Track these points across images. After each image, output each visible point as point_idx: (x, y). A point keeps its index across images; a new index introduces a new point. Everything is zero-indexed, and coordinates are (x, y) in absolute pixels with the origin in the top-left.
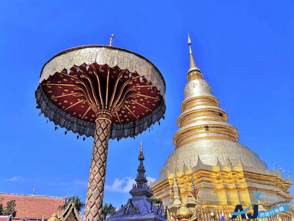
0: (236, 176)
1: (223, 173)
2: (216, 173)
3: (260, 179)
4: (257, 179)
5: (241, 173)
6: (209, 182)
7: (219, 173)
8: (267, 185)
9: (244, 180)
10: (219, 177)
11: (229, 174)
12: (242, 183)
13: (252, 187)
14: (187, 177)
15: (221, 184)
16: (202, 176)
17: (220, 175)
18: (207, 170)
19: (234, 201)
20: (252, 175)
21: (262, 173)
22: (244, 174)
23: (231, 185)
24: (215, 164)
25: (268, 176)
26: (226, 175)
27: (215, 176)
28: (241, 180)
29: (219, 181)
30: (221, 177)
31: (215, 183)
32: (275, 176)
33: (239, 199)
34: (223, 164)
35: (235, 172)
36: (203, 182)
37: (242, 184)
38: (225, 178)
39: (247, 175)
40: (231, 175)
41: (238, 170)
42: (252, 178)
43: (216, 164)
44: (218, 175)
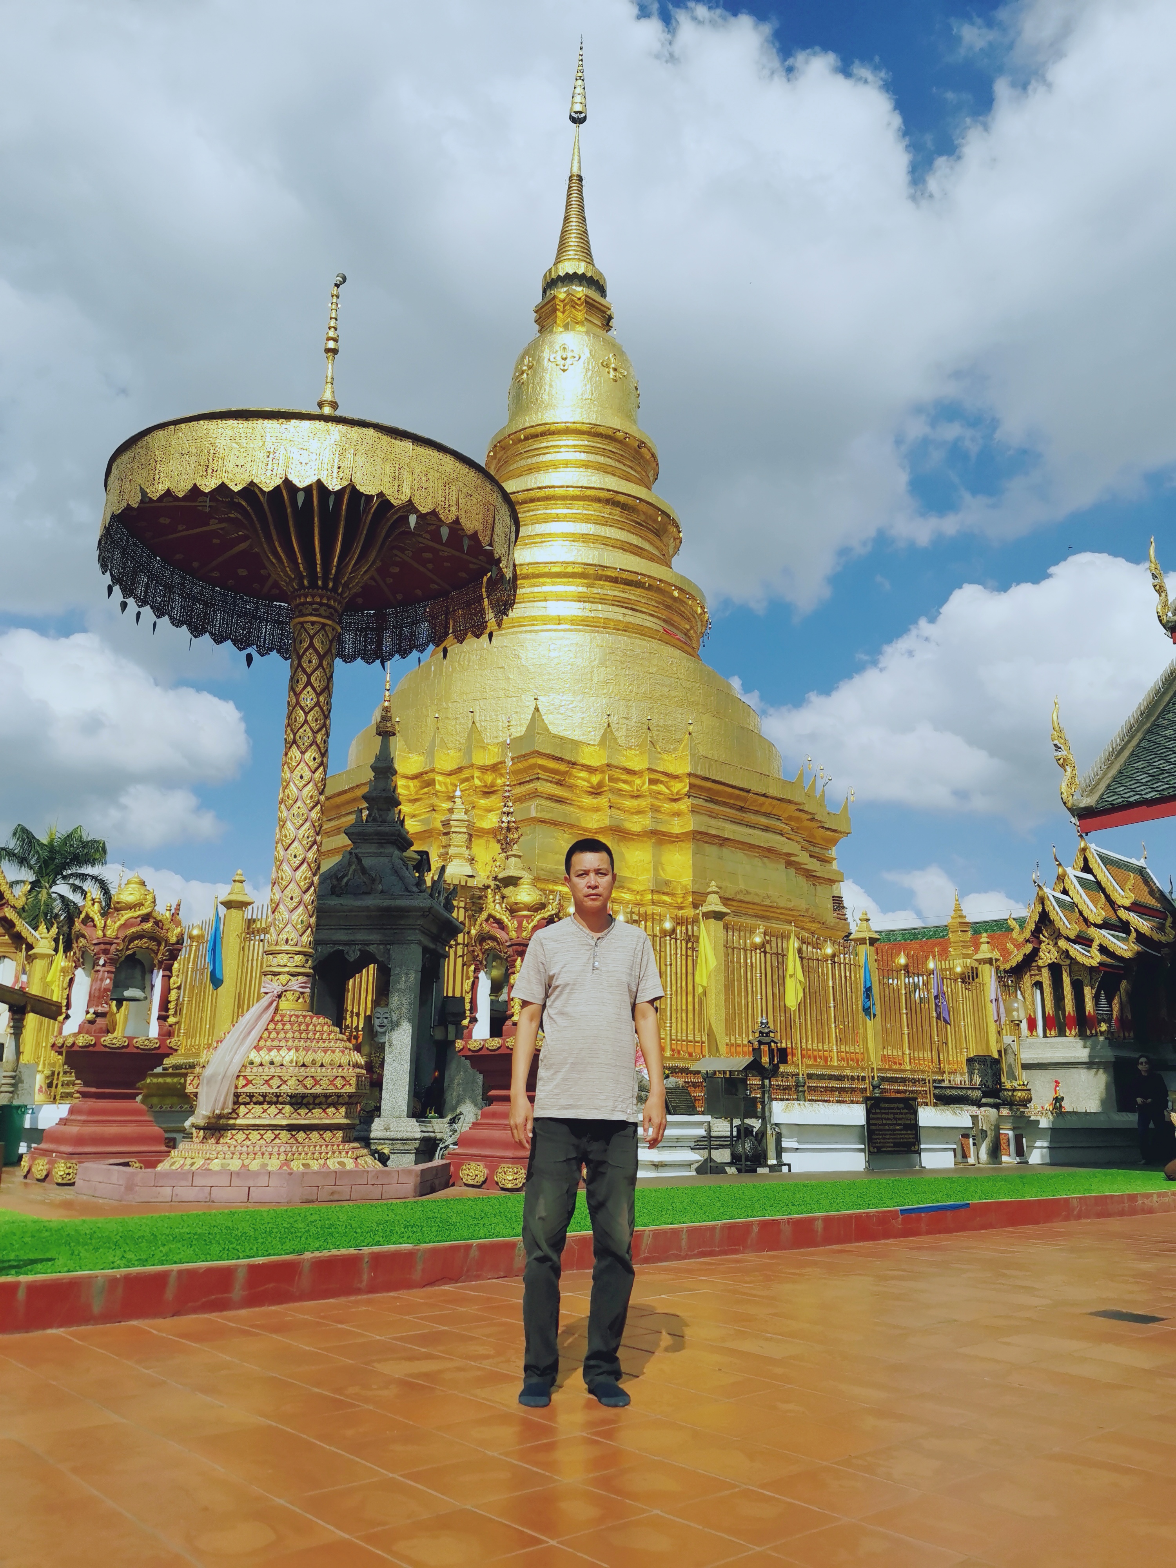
0: (661, 788)
1: (617, 774)
2: (591, 770)
3: (741, 809)
4: (732, 806)
5: (681, 782)
6: (560, 800)
7: (603, 772)
8: (763, 830)
9: (684, 805)
10: (600, 784)
11: (638, 781)
12: (678, 814)
13: (707, 834)
14: (477, 774)
15: (599, 813)
16: (538, 778)
17: (604, 778)
18: (559, 756)
19: (634, 876)
20: (718, 793)
21: (754, 788)
22: (691, 786)
23: (636, 818)
24: (594, 737)
25: (773, 798)
26: (625, 782)
27: (586, 784)
28: (676, 806)
29: (595, 801)
30: (605, 789)
31: (580, 807)
32: (796, 800)
33: (655, 869)
34: (621, 742)
35: (663, 773)
36: (538, 801)
37: (676, 821)
38: (619, 792)
39: (700, 788)
40: (643, 784)
41: (671, 770)
42: (716, 802)
43: (598, 738)
44: (595, 779)
